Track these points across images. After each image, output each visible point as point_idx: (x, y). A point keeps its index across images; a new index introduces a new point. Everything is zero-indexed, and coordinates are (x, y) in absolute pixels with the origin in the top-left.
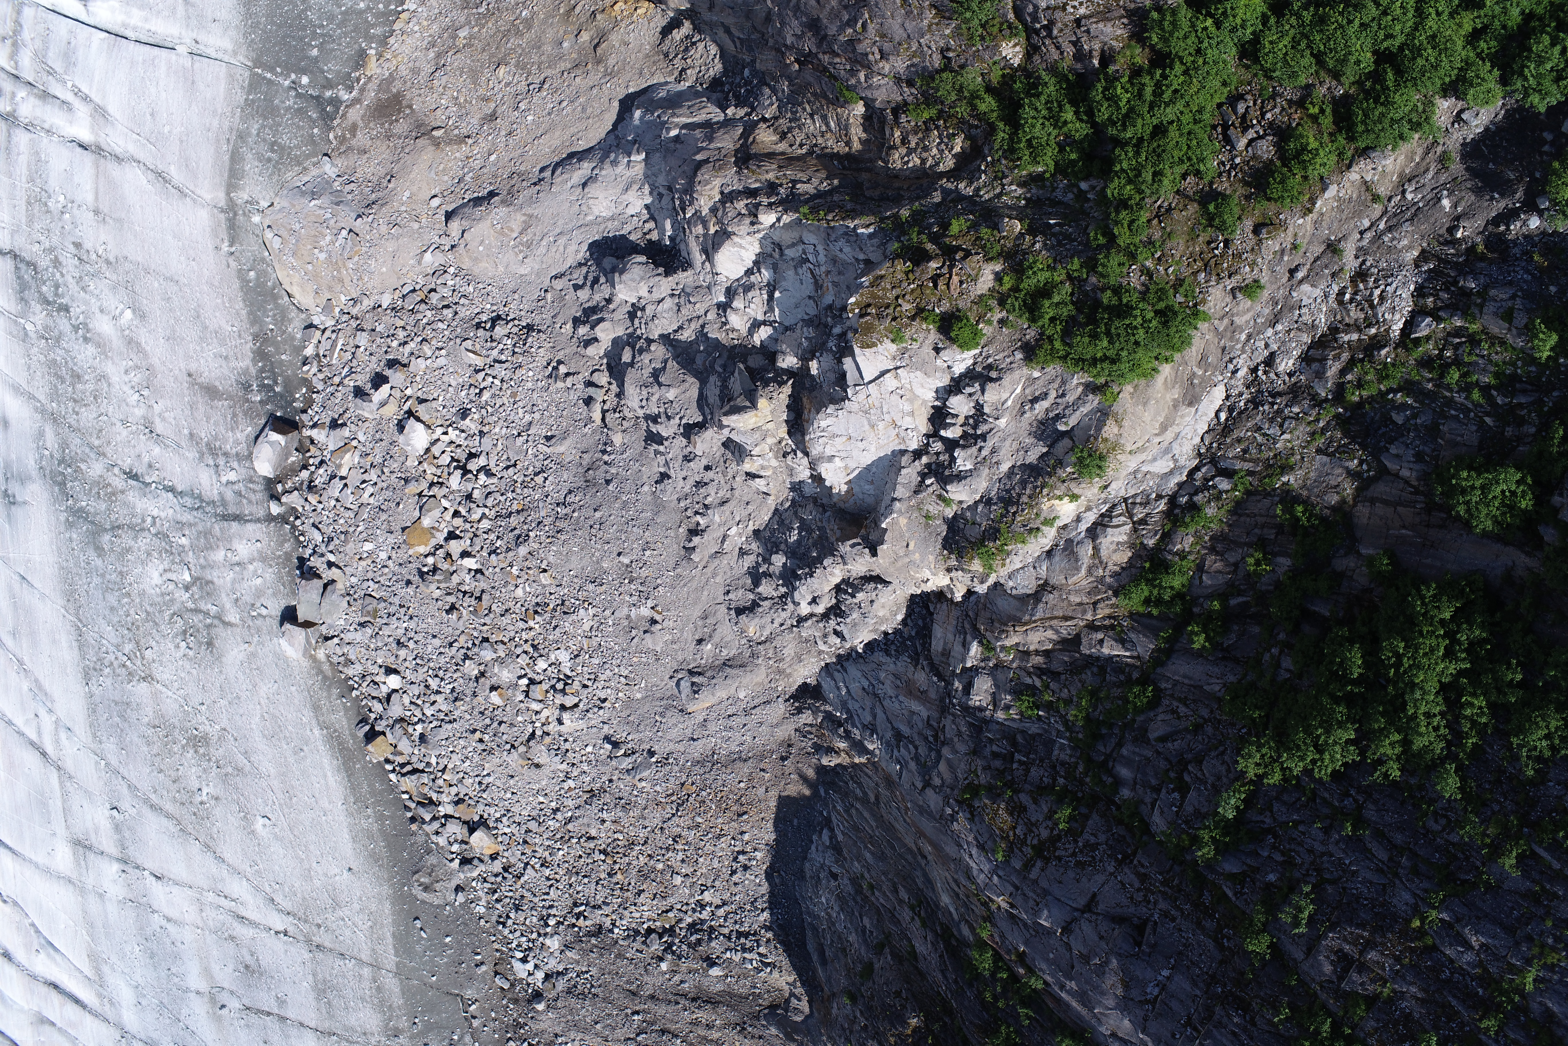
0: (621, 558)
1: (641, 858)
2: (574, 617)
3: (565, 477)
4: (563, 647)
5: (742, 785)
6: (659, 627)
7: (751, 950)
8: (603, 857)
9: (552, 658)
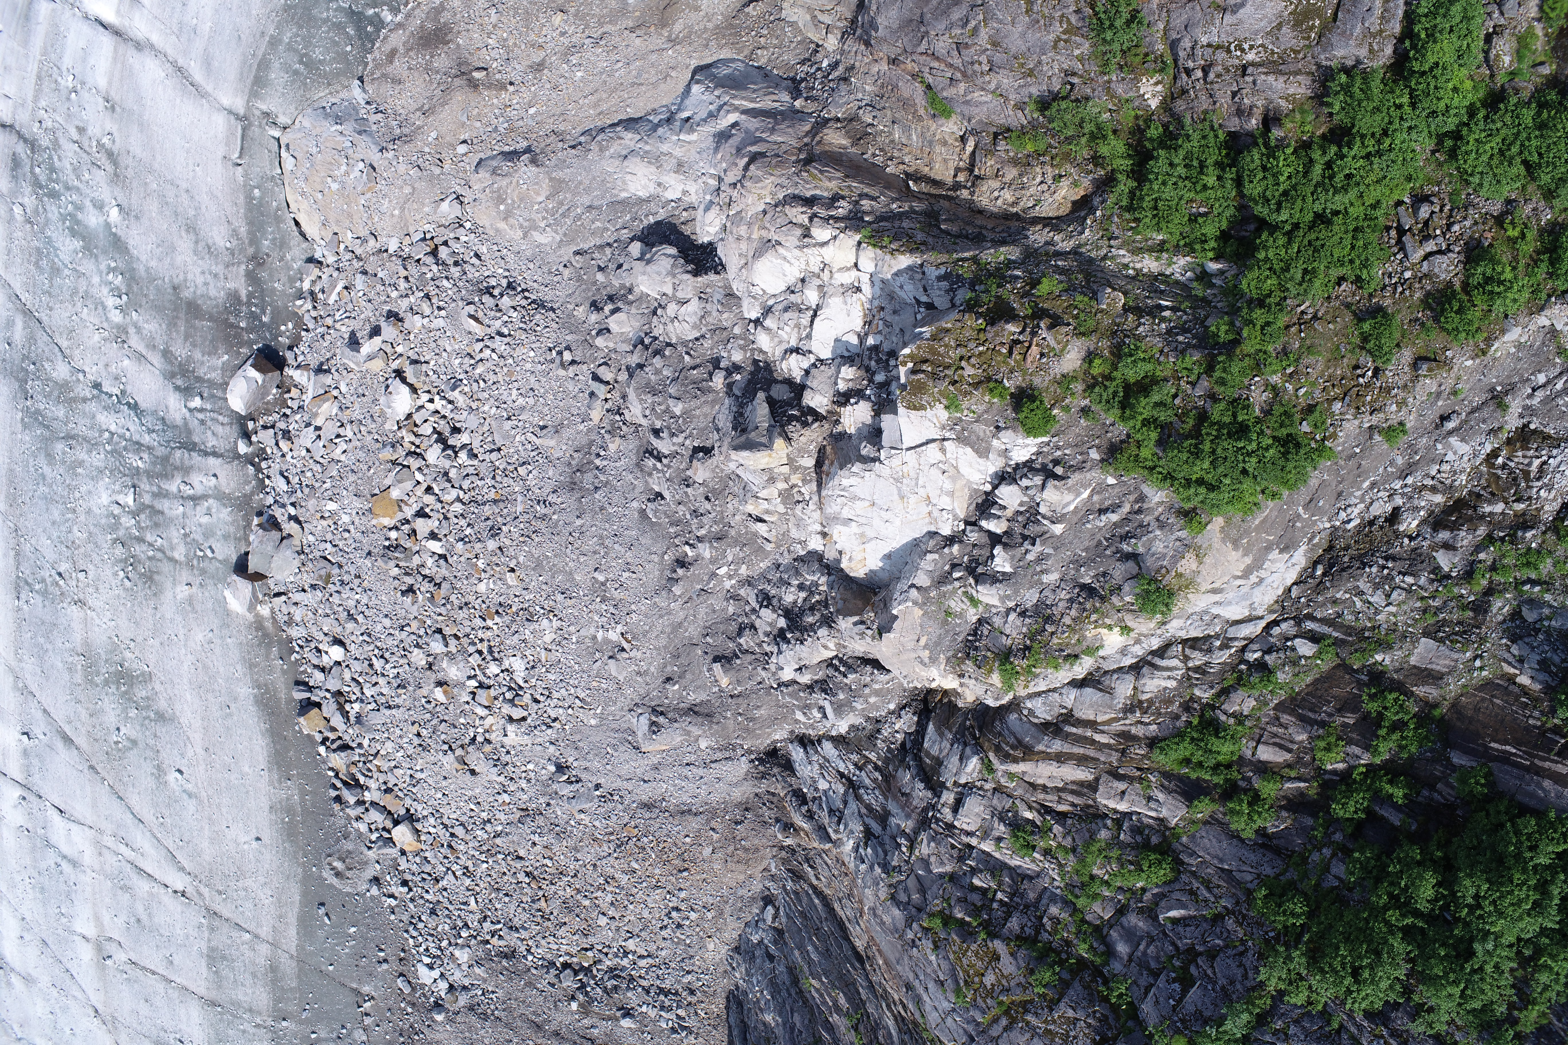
0: (596, 575)
1: (568, 889)
2: (535, 626)
3: (551, 473)
4: (519, 655)
5: (688, 840)
6: (625, 655)
7: (669, 1009)
8: (527, 880)
9: (506, 664)
